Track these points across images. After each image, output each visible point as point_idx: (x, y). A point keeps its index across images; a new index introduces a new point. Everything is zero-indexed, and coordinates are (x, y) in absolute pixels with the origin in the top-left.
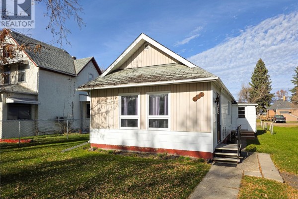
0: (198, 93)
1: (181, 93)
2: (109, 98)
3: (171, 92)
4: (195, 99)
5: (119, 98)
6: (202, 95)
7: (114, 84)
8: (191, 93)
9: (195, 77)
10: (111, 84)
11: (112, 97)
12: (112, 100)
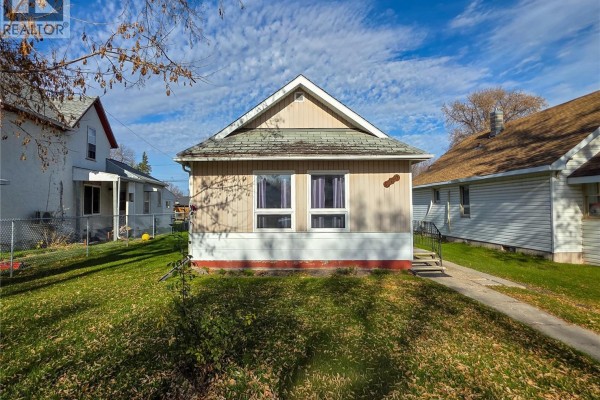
0: (392, 175)
1: (366, 175)
2: (230, 178)
3: (351, 173)
4: (387, 184)
5: (253, 179)
6: (397, 178)
7: (259, 154)
8: (382, 174)
9: (398, 153)
10: (252, 153)
11: (236, 177)
12: (236, 183)
